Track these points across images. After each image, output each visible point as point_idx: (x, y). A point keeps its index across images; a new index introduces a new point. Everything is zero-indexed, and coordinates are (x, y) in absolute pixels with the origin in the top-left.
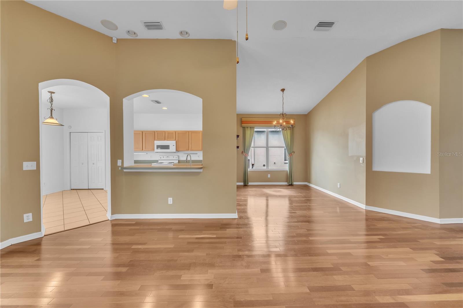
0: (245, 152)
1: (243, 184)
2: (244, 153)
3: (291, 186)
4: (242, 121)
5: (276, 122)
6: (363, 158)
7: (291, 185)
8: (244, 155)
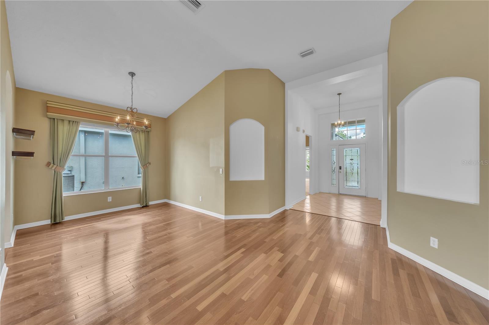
0: (56, 163)
1: (50, 223)
2: (52, 165)
3: (145, 208)
4: (47, 106)
5: (119, 118)
6: (222, 169)
7: (146, 206)
8: (53, 168)
